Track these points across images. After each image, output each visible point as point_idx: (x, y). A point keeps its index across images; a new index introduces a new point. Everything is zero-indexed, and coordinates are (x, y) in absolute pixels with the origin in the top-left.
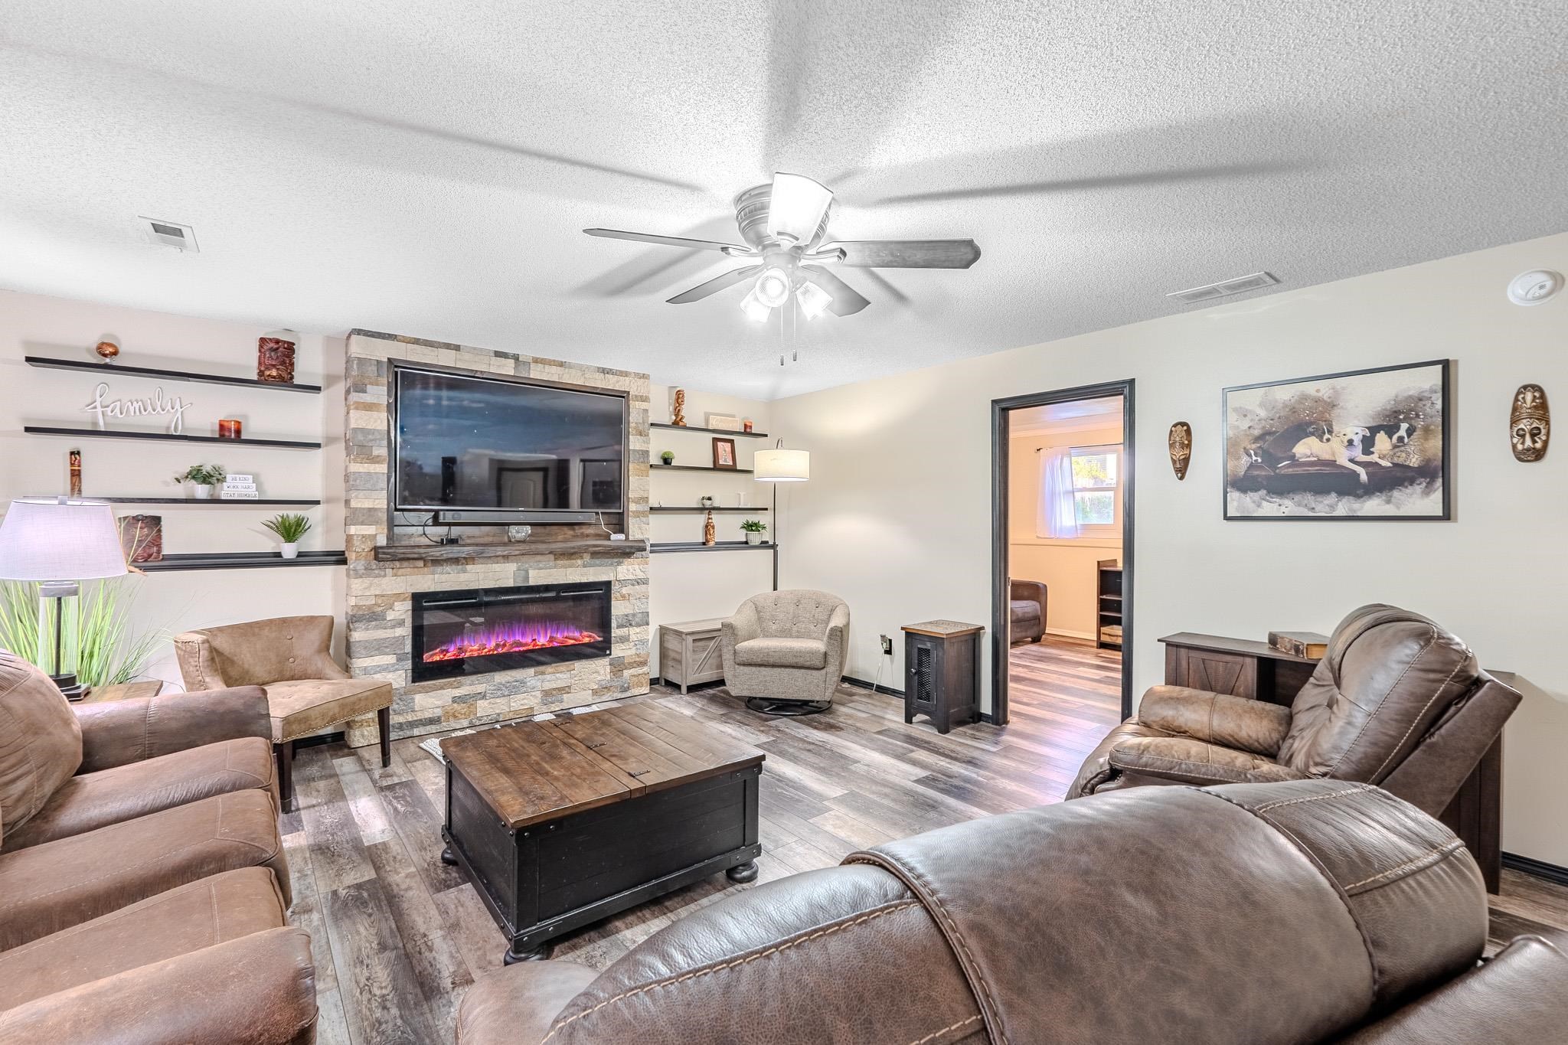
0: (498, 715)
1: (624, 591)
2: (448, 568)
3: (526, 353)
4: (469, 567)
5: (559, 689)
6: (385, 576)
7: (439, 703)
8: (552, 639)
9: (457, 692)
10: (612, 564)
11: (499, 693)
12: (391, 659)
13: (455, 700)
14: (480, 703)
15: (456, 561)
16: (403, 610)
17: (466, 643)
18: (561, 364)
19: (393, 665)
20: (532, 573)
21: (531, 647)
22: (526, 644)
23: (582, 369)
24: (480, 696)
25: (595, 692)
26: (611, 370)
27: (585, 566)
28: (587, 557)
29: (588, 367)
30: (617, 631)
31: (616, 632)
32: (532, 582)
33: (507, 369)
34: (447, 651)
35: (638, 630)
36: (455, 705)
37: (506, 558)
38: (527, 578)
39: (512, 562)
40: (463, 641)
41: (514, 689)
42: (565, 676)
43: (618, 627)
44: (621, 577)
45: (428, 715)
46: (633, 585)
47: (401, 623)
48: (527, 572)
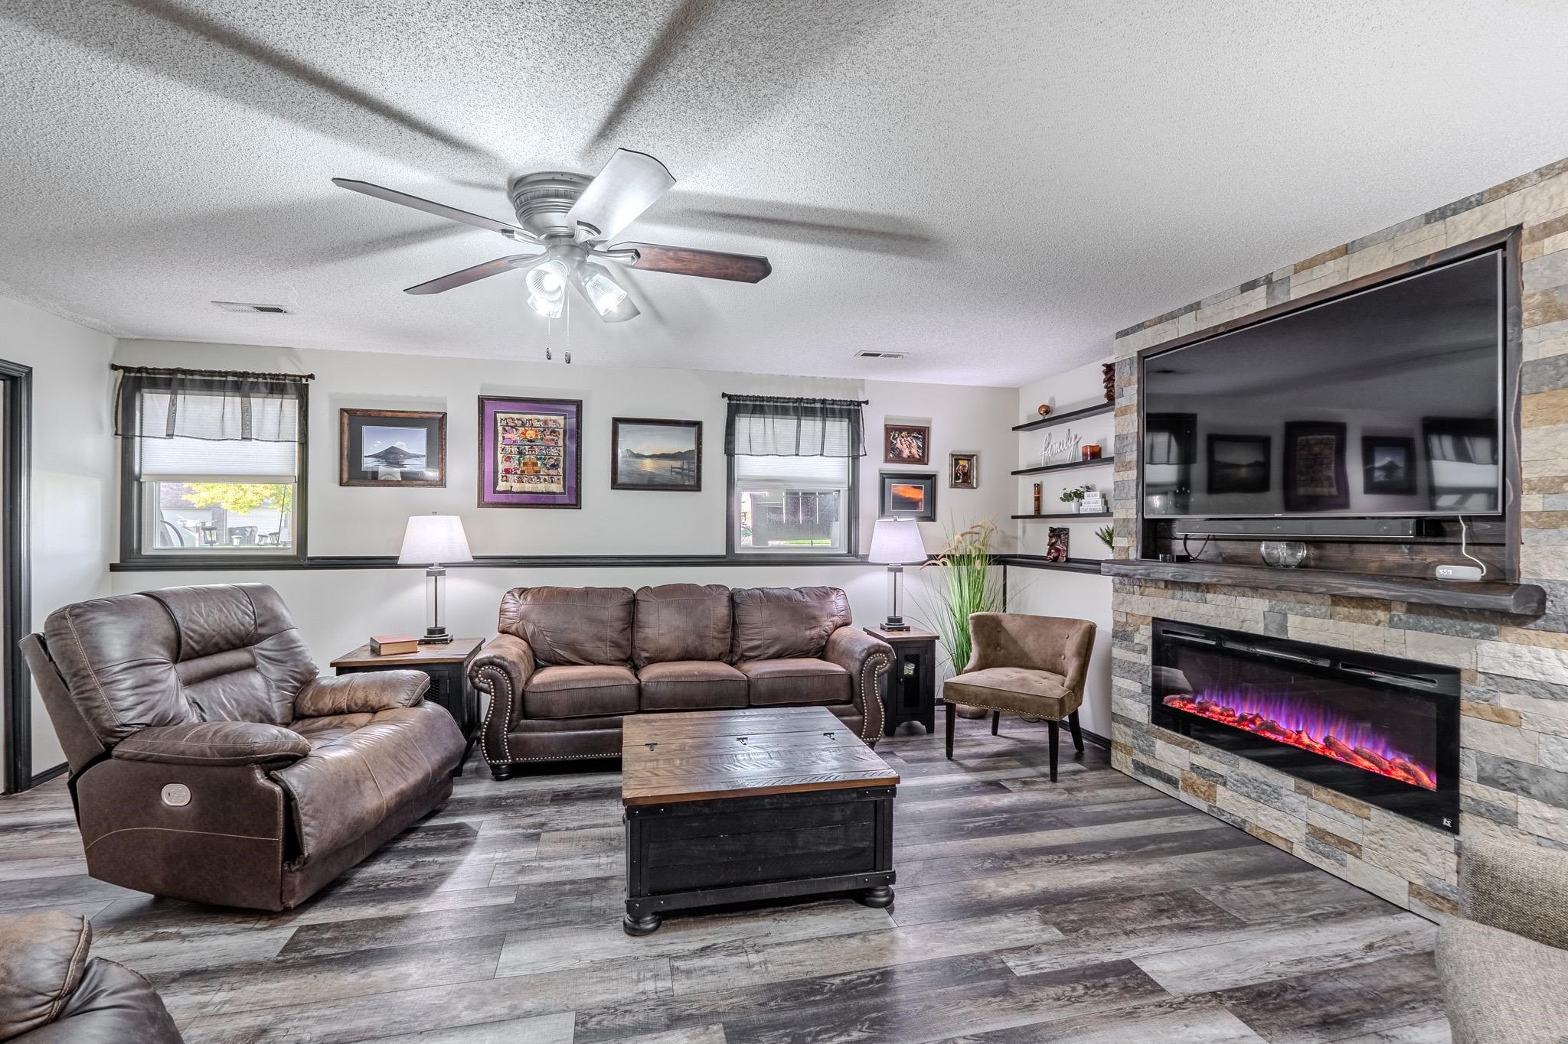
0: (1244, 821)
1: (1504, 701)
2: (1187, 594)
3: (1279, 267)
4: (1209, 596)
5: (1347, 843)
6: (1134, 593)
7: (1177, 762)
8: (1329, 744)
9: (1201, 761)
10: (1463, 633)
11: (1244, 789)
12: (1136, 687)
13: (1194, 768)
14: (1220, 788)
15: (1197, 587)
16: (1144, 636)
17: (1215, 699)
18: (1346, 250)
19: (1139, 695)
20: (1293, 620)
21: (1290, 742)
22: (1283, 733)
23: (1388, 236)
24: (1221, 780)
25: (1415, 891)
26: (1462, 201)
27: (1391, 624)
28: (1399, 612)
29: (1402, 227)
30: (1479, 787)
31: (1469, 788)
32: (1293, 635)
33: (1258, 302)
34: (1192, 701)
35: (1549, 812)
36: (1195, 775)
37: (1256, 589)
38: (1283, 628)
39: (1262, 596)
40: (1211, 697)
41: (1266, 796)
42: (1353, 822)
43: (1482, 780)
44: (1486, 664)
45: (1167, 770)
46: (1534, 695)
47: (1145, 651)
48: (1285, 615)
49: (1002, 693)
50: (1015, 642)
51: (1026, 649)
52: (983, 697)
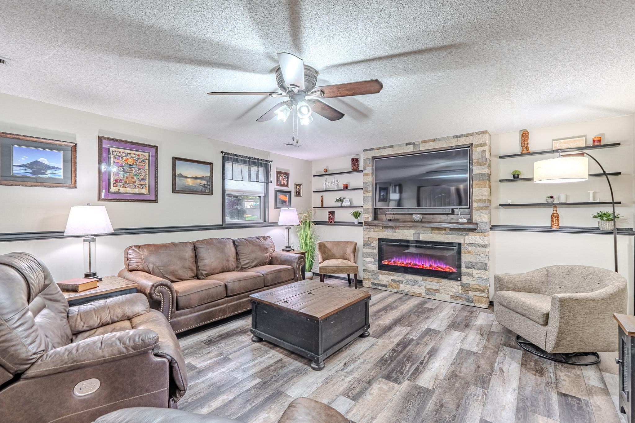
0: (408, 292)
1: (470, 249)
2: (390, 230)
3: (417, 140)
4: (397, 230)
5: (436, 290)
6: (371, 231)
7: (387, 280)
8: (431, 266)
9: (394, 278)
10: (462, 235)
11: (408, 283)
12: (372, 260)
13: (392, 280)
14: (401, 284)
15: (392, 228)
16: (375, 244)
17: (397, 260)
18: (434, 140)
19: (373, 262)
20: (421, 235)
21: (421, 267)
22: (419, 266)
23: (445, 139)
24: (401, 282)
25: (452, 297)
26: (461, 135)
27: (446, 234)
28: (448, 231)
29: (448, 137)
30: (465, 269)
31: (464, 270)
32: (421, 239)
33: (411, 149)
34: (391, 261)
35: (479, 271)
36: (392, 283)
37: (410, 227)
38: (419, 237)
39: (413, 229)
40: (396, 259)
41: (415, 283)
42: (437, 285)
43: (466, 267)
44: (467, 241)
45: (383, 283)
46: (476, 247)
47: (375, 248)
48: (419, 234)
49: (340, 267)
50: (330, 251)
51: (334, 253)
52: (334, 270)
